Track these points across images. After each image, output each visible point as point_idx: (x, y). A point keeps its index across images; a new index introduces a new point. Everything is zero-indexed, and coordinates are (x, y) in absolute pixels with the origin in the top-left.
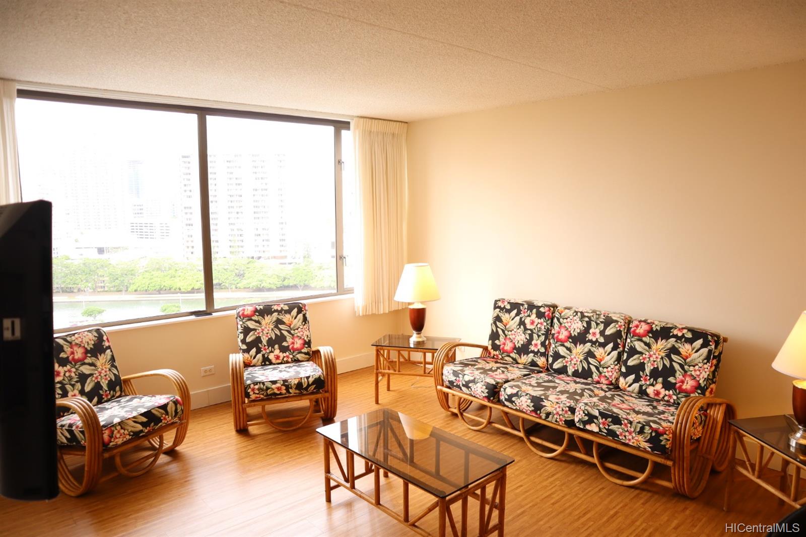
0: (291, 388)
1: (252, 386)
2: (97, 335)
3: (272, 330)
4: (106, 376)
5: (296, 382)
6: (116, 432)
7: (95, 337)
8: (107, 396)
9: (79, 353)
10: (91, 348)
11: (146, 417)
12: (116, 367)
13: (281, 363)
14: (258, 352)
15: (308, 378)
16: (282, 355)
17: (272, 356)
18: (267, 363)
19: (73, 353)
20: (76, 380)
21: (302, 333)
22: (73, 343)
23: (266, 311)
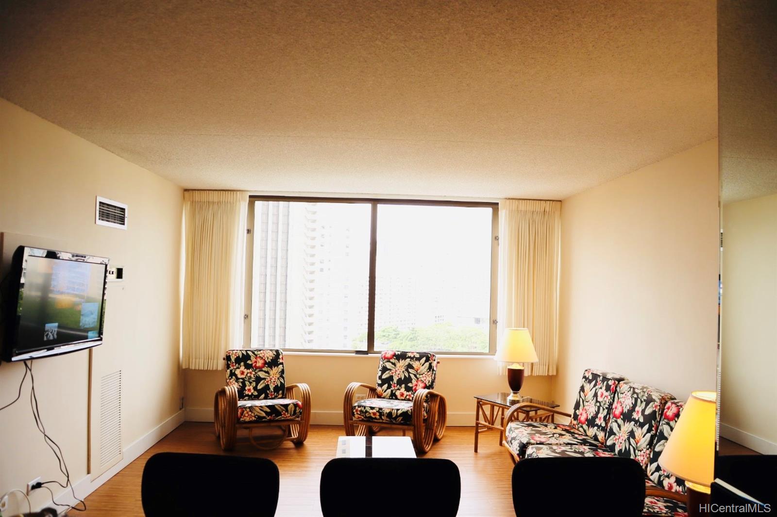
0: (383, 415)
1: (357, 407)
2: (275, 354)
3: (403, 372)
4: (274, 382)
5: (388, 411)
6: (245, 412)
7: (274, 354)
8: (272, 395)
9: (260, 363)
10: (269, 362)
11: (269, 409)
12: (283, 378)
13: (404, 400)
14: (389, 388)
15: (398, 410)
16: (406, 393)
17: (398, 393)
18: (394, 398)
19: (256, 362)
20: (253, 379)
21: (425, 378)
22: (258, 356)
23: (402, 356)
